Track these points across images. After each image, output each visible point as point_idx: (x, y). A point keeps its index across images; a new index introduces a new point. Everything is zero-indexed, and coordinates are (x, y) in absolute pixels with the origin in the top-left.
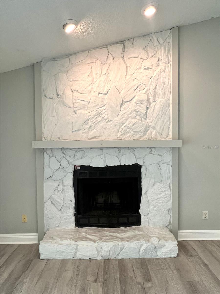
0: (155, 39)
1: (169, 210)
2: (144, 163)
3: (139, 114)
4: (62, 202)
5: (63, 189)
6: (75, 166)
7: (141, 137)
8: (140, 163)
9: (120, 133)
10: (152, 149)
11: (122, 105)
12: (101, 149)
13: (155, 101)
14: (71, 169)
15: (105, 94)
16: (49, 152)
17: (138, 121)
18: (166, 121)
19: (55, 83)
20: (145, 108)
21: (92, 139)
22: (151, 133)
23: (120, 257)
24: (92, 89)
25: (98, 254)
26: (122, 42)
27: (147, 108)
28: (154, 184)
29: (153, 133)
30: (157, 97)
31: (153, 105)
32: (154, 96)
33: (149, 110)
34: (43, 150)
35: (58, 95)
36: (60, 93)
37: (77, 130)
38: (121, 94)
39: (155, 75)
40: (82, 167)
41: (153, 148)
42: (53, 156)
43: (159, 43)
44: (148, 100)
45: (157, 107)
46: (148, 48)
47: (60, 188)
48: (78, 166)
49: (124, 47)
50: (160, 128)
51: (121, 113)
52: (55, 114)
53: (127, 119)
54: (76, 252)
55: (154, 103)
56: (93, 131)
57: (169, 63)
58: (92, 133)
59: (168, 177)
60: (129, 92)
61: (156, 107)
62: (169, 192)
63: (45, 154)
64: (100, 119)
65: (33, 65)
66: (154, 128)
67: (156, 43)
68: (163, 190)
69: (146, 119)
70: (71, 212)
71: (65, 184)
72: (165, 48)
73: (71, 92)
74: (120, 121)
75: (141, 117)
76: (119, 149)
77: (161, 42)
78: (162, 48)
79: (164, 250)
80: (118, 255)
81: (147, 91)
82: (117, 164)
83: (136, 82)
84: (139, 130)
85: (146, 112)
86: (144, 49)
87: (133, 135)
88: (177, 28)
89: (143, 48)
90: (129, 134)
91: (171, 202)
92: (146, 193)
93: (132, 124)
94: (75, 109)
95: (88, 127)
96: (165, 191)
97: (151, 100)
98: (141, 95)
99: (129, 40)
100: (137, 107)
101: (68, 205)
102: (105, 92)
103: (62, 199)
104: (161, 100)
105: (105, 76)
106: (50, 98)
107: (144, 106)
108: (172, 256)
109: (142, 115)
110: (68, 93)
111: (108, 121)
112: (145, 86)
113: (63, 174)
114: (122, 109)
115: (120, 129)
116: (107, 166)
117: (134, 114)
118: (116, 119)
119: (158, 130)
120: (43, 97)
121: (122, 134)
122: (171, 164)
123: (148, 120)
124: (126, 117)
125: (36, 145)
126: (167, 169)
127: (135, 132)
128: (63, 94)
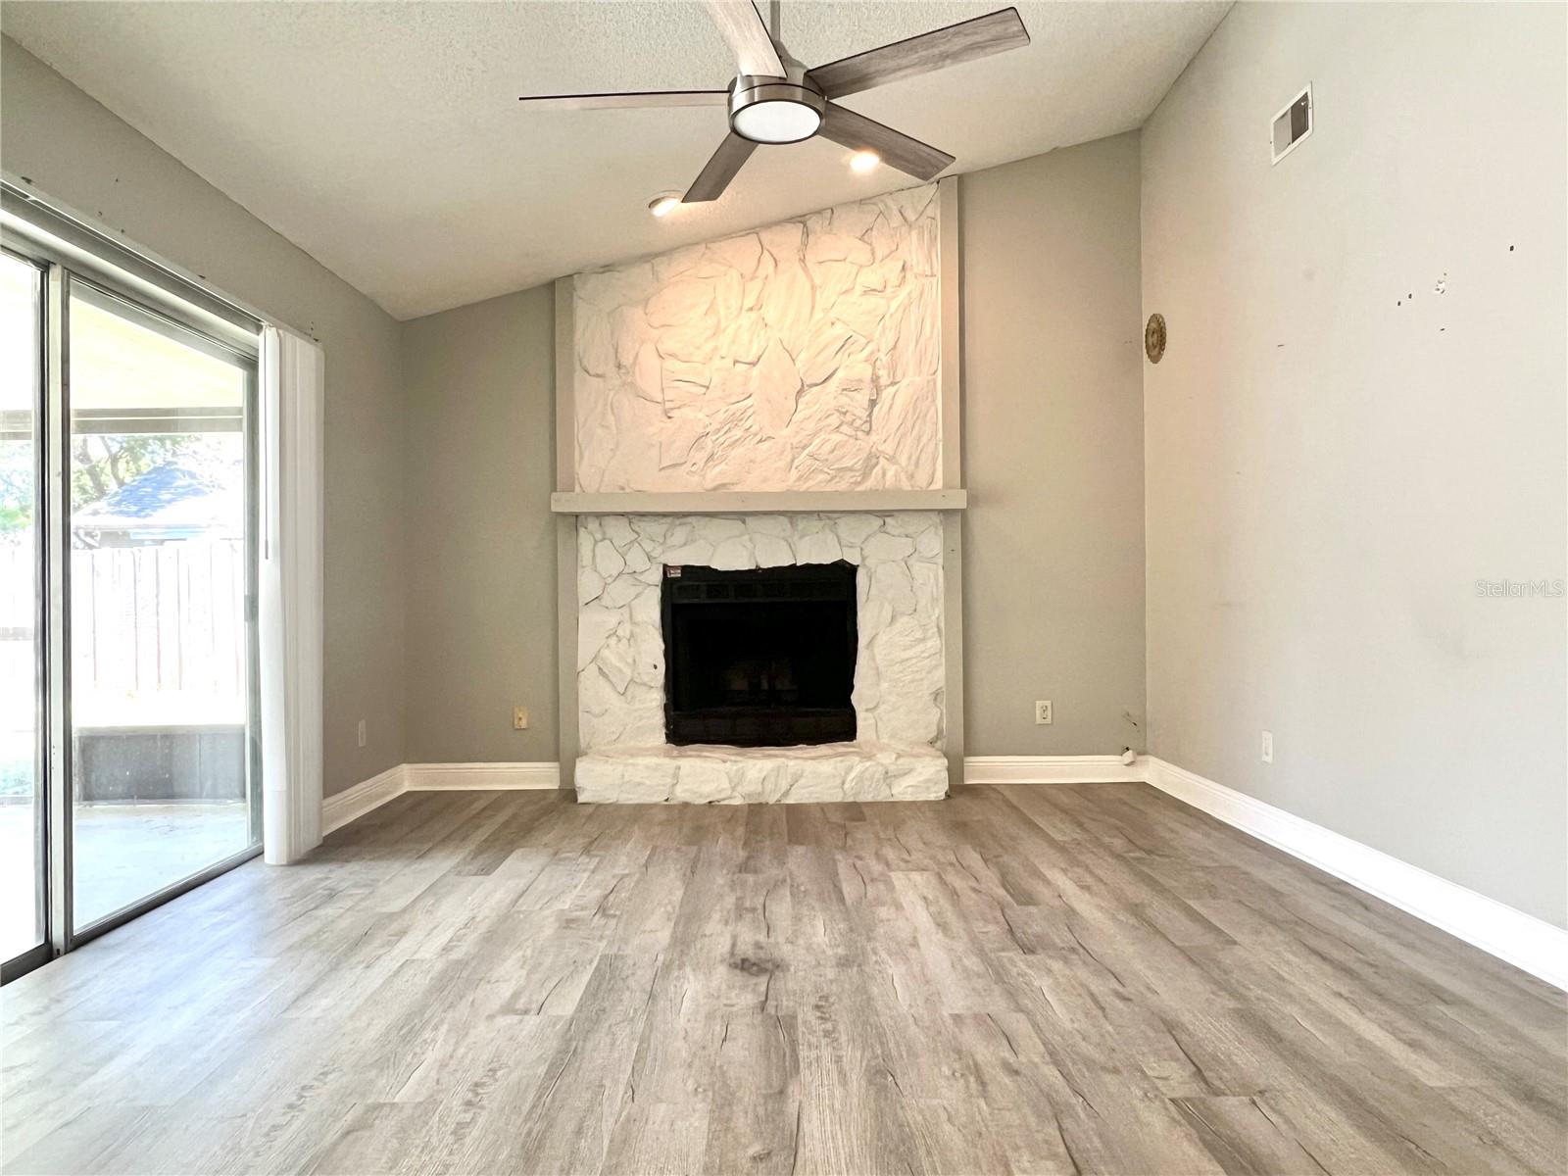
0: (895, 208)
1: (936, 695)
2: (864, 559)
3: (849, 418)
4: (628, 671)
5: (632, 635)
6: (665, 566)
7: (856, 484)
8: (852, 558)
9: (794, 474)
10: (888, 520)
11: (800, 393)
12: (742, 516)
13: (893, 384)
14: (657, 577)
15: (753, 364)
16: (593, 525)
17: (845, 438)
18: (924, 440)
19: (612, 334)
20: (866, 404)
21: (714, 489)
22: (884, 474)
23: (790, 801)
24: (716, 348)
25: (733, 789)
26: (800, 219)
27: (873, 403)
28: (893, 619)
29: (889, 476)
30: (899, 373)
31: (887, 393)
32: (893, 368)
33: (876, 409)
34: (575, 520)
35: (619, 366)
36: (626, 361)
37: (675, 466)
38: (799, 364)
39: (892, 310)
40: (685, 569)
41: (889, 514)
42: (602, 538)
43: (906, 220)
44: (875, 379)
45: (899, 401)
46: (874, 233)
47: (624, 631)
48: (675, 568)
49: (807, 234)
50: (910, 458)
51: (798, 417)
52: (611, 419)
53: (815, 435)
54: (674, 785)
55: (892, 390)
56: (717, 469)
57: (933, 275)
58: (714, 475)
59: (934, 600)
60: (820, 359)
61: (898, 399)
62: (934, 643)
63: (582, 531)
64: (737, 433)
65: (551, 285)
66: (892, 459)
67: (896, 220)
68: (919, 635)
69: (868, 433)
70: (654, 699)
71: (637, 619)
72: (921, 234)
73: (655, 361)
74: (795, 441)
75: (857, 429)
76: (790, 514)
77: (911, 217)
78: (914, 233)
79: (909, 781)
80: (786, 794)
81: (872, 353)
82: (785, 561)
83: (839, 330)
84: (850, 465)
85: (870, 415)
86: (862, 239)
87: (833, 478)
88: (956, 178)
89: (859, 235)
90: (822, 477)
91: (941, 673)
92: (870, 645)
93: (828, 447)
94: (668, 405)
95: (703, 455)
96: (923, 640)
97: (884, 381)
98: (855, 367)
99: (819, 212)
100: (844, 400)
101: (646, 679)
102: (751, 358)
103: (630, 660)
104: (911, 382)
105: (753, 315)
106: (598, 376)
107: (863, 398)
108: (932, 797)
109: (858, 423)
110: (648, 357)
111: (760, 441)
112: (864, 341)
113: (634, 591)
114: (800, 407)
115: (796, 463)
116: (758, 569)
117: (835, 420)
118: (786, 432)
119: (904, 464)
120: (579, 374)
121: (800, 477)
122: (940, 561)
123: (874, 437)
124: (810, 426)
125: (562, 504)
126: (931, 577)
127: (839, 470)
128: (635, 363)
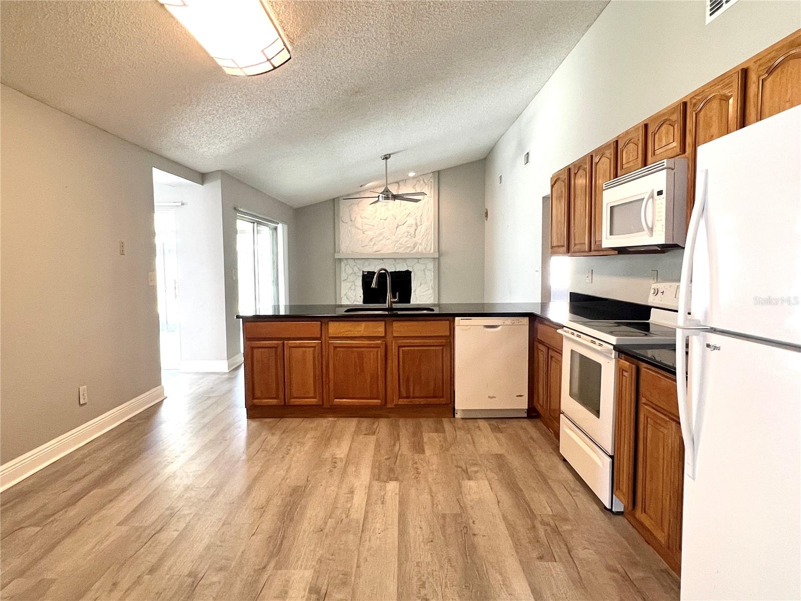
0: (422, 179)
2: (413, 269)
3: (410, 234)
4: (354, 298)
5: (355, 289)
6: (363, 271)
7: (411, 251)
8: (410, 270)
9: (396, 248)
11: (397, 227)
12: (382, 259)
14: (361, 274)
15: (385, 220)
16: (345, 261)
18: (429, 239)
19: (350, 212)
20: (414, 230)
21: (376, 252)
22: (418, 248)
24: (376, 216)
26: (398, 183)
27: (416, 230)
28: (421, 285)
29: (420, 248)
30: (422, 223)
31: (419, 227)
32: (421, 221)
33: (417, 231)
34: (340, 260)
35: (351, 221)
36: (353, 219)
37: (365, 246)
38: (397, 219)
40: (368, 272)
41: (420, 259)
42: (347, 265)
44: (416, 224)
46: (416, 186)
47: (353, 288)
48: (365, 272)
49: (399, 186)
50: (425, 244)
51: (396, 234)
52: (349, 234)
53: (401, 238)
55: (421, 226)
57: (431, 197)
58: (375, 248)
59: (431, 280)
60: (403, 219)
61: (422, 229)
62: (431, 291)
63: (342, 263)
64: (381, 238)
65: (334, 199)
66: (420, 244)
67: (422, 182)
68: (427, 289)
69: (415, 237)
71: (356, 284)
72: (428, 187)
74: (396, 239)
75: (412, 236)
76: (395, 259)
77: (426, 181)
81: (415, 218)
82: (393, 270)
83: (407, 211)
84: (410, 246)
85: (415, 233)
86: (413, 187)
87: (405, 249)
88: (437, 172)
91: (432, 298)
92: (414, 292)
93: (404, 241)
94: (364, 230)
95: (372, 243)
97: (419, 224)
98: (411, 221)
99: (402, 180)
100: (408, 229)
101: (358, 300)
102: (385, 218)
103: (354, 295)
104: (426, 224)
105: (385, 207)
106: (346, 223)
107: (413, 229)
110: (359, 219)
111: (387, 240)
112: (414, 214)
113: (355, 277)
114: (397, 231)
115: (396, 245)
117: (406, 234)
118: (394, 237)
119: (423, 245)
120: (341, 222)
122: (433, 270)
123: (415, 239)
124: (400, 236)
125: (337, 256)
126: (430, 275)
127: (407, 247)
128: (355, 220)
